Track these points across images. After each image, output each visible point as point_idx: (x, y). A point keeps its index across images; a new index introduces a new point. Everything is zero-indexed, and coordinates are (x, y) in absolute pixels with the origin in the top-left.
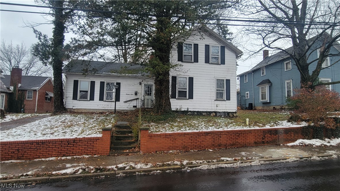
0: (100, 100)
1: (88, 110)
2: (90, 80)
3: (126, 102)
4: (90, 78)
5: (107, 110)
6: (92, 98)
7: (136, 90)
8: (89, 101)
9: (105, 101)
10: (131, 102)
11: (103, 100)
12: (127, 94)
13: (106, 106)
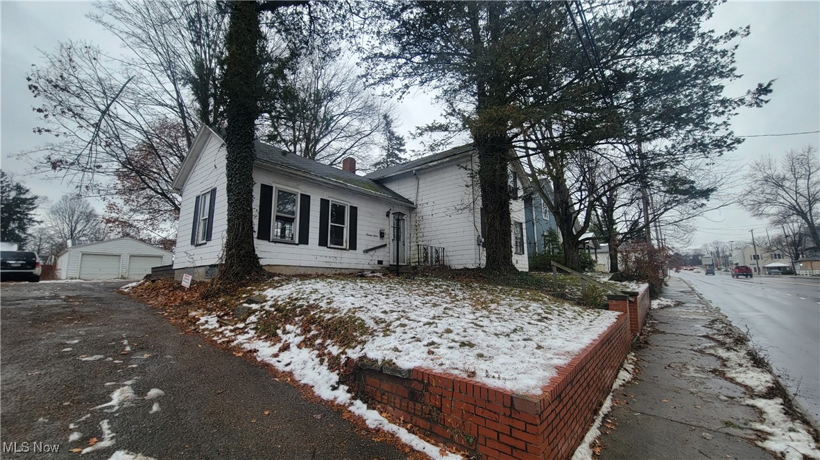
0: (320, 244)
1: (296, 268)
2: (300, 192)
3: (366, 251)
4: (299, 187)
5: (334, 268)
6: (304, 239)
7: (382, 227)
8: (298, 245)
9: (330, 248)
10: (374, 251)
11: (325, 245)
12: (367, 235)
13: (331, 260)
